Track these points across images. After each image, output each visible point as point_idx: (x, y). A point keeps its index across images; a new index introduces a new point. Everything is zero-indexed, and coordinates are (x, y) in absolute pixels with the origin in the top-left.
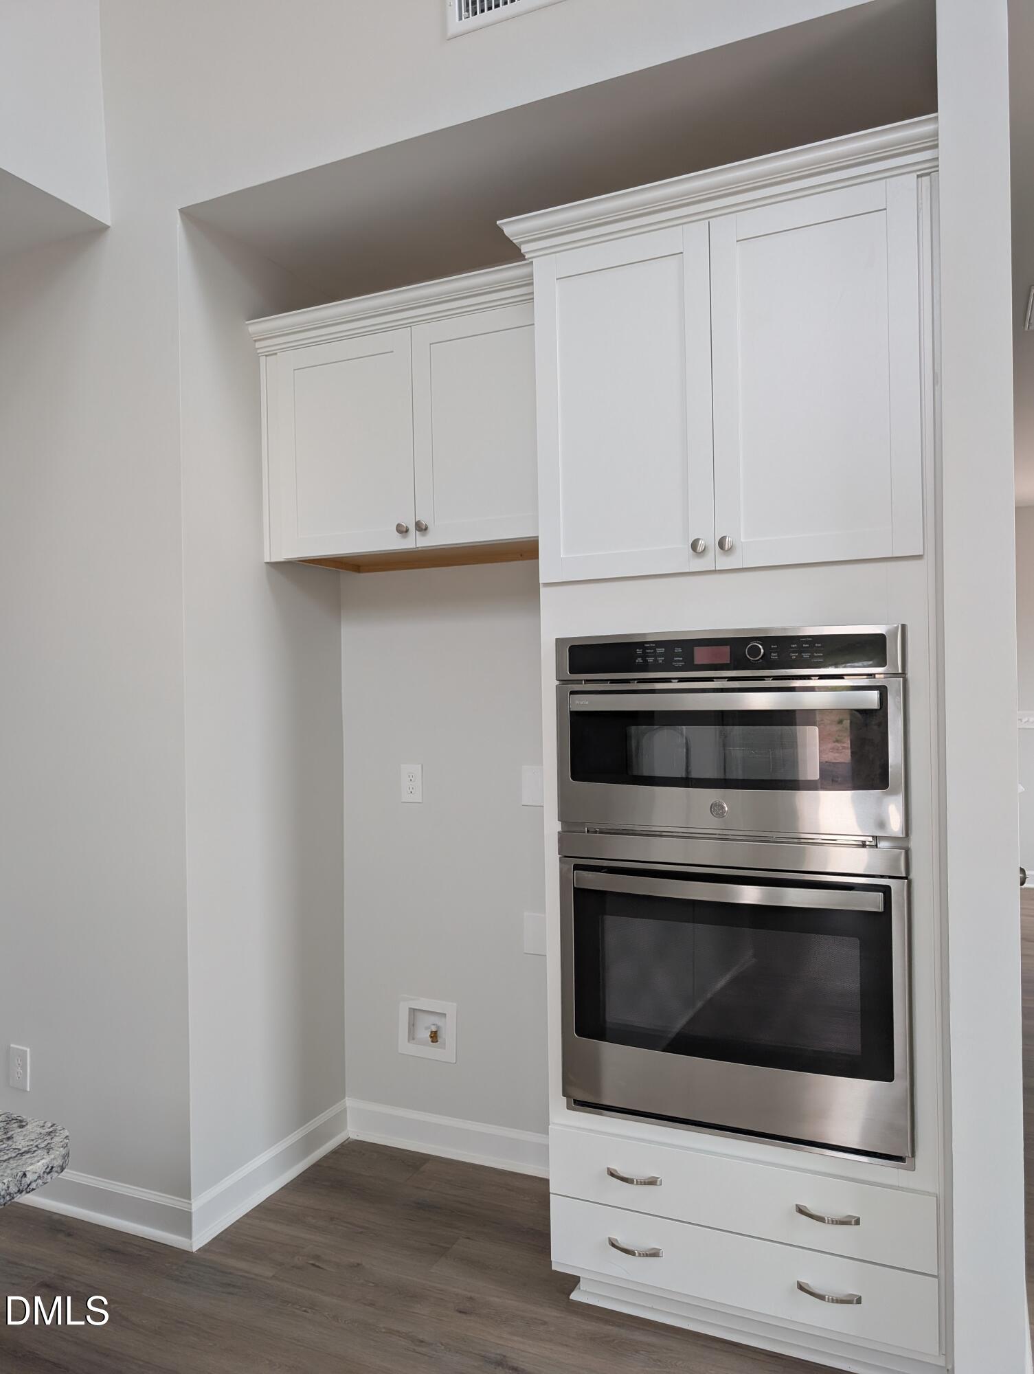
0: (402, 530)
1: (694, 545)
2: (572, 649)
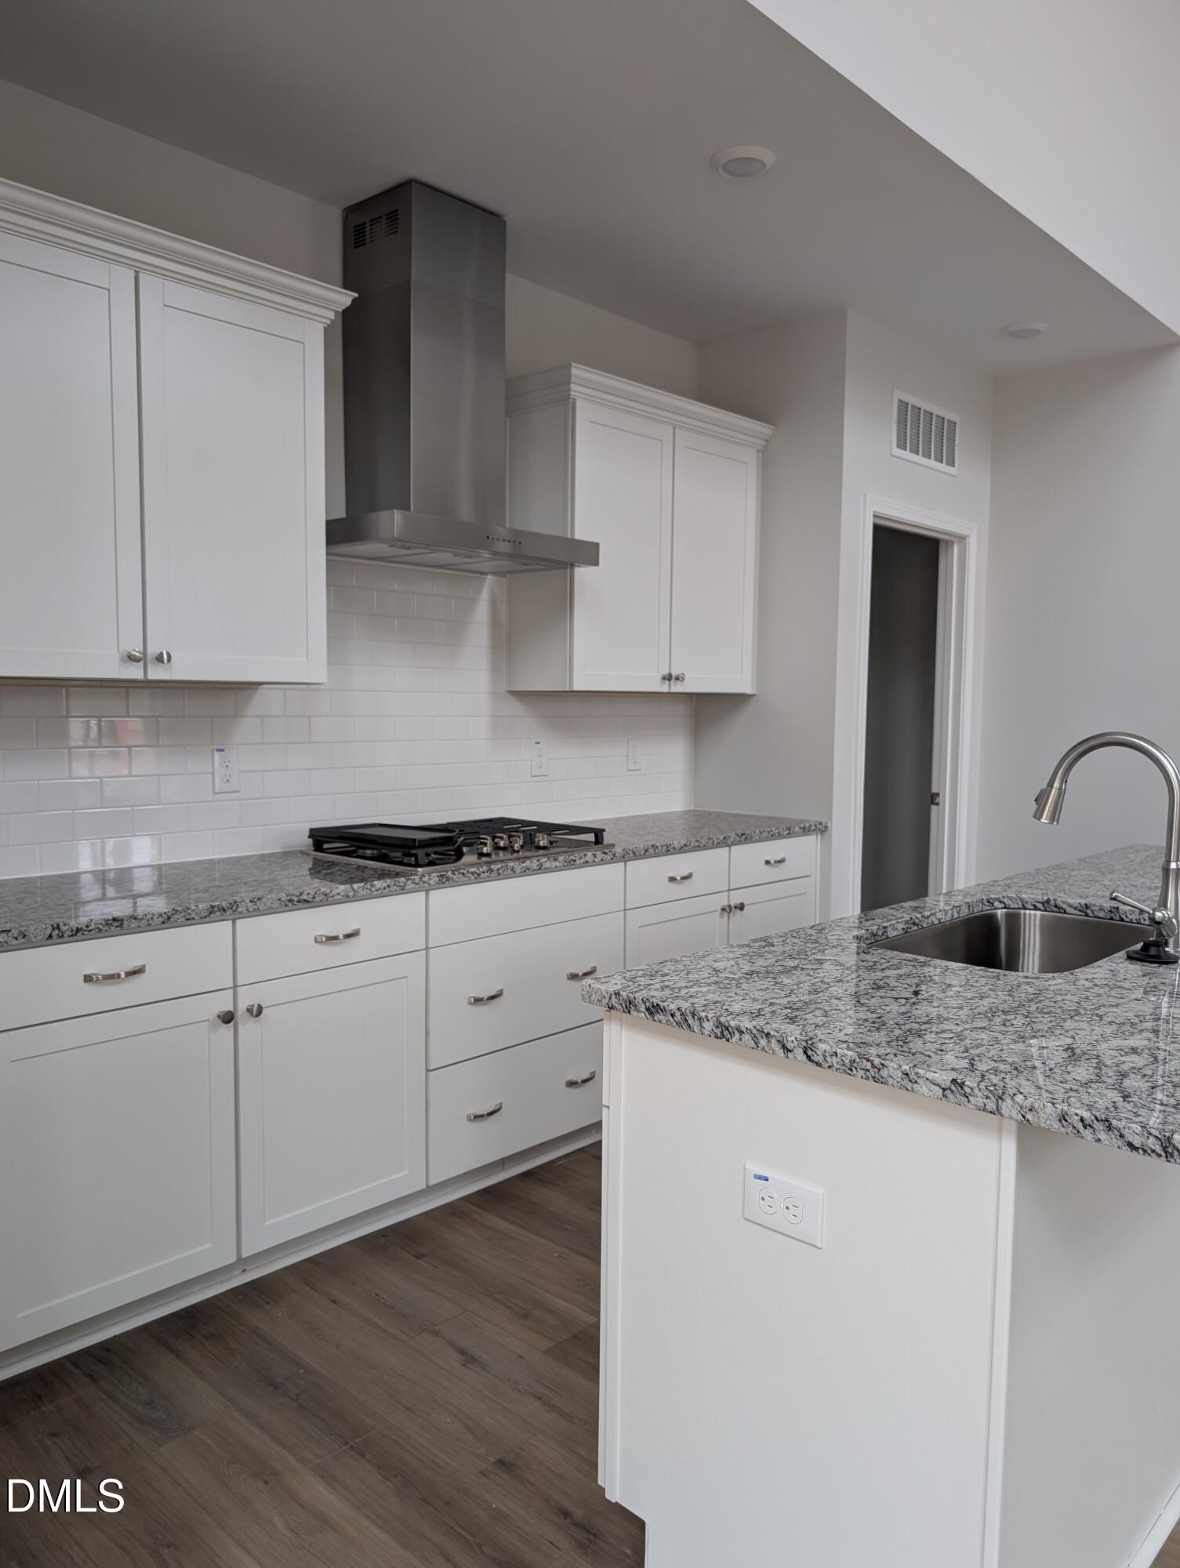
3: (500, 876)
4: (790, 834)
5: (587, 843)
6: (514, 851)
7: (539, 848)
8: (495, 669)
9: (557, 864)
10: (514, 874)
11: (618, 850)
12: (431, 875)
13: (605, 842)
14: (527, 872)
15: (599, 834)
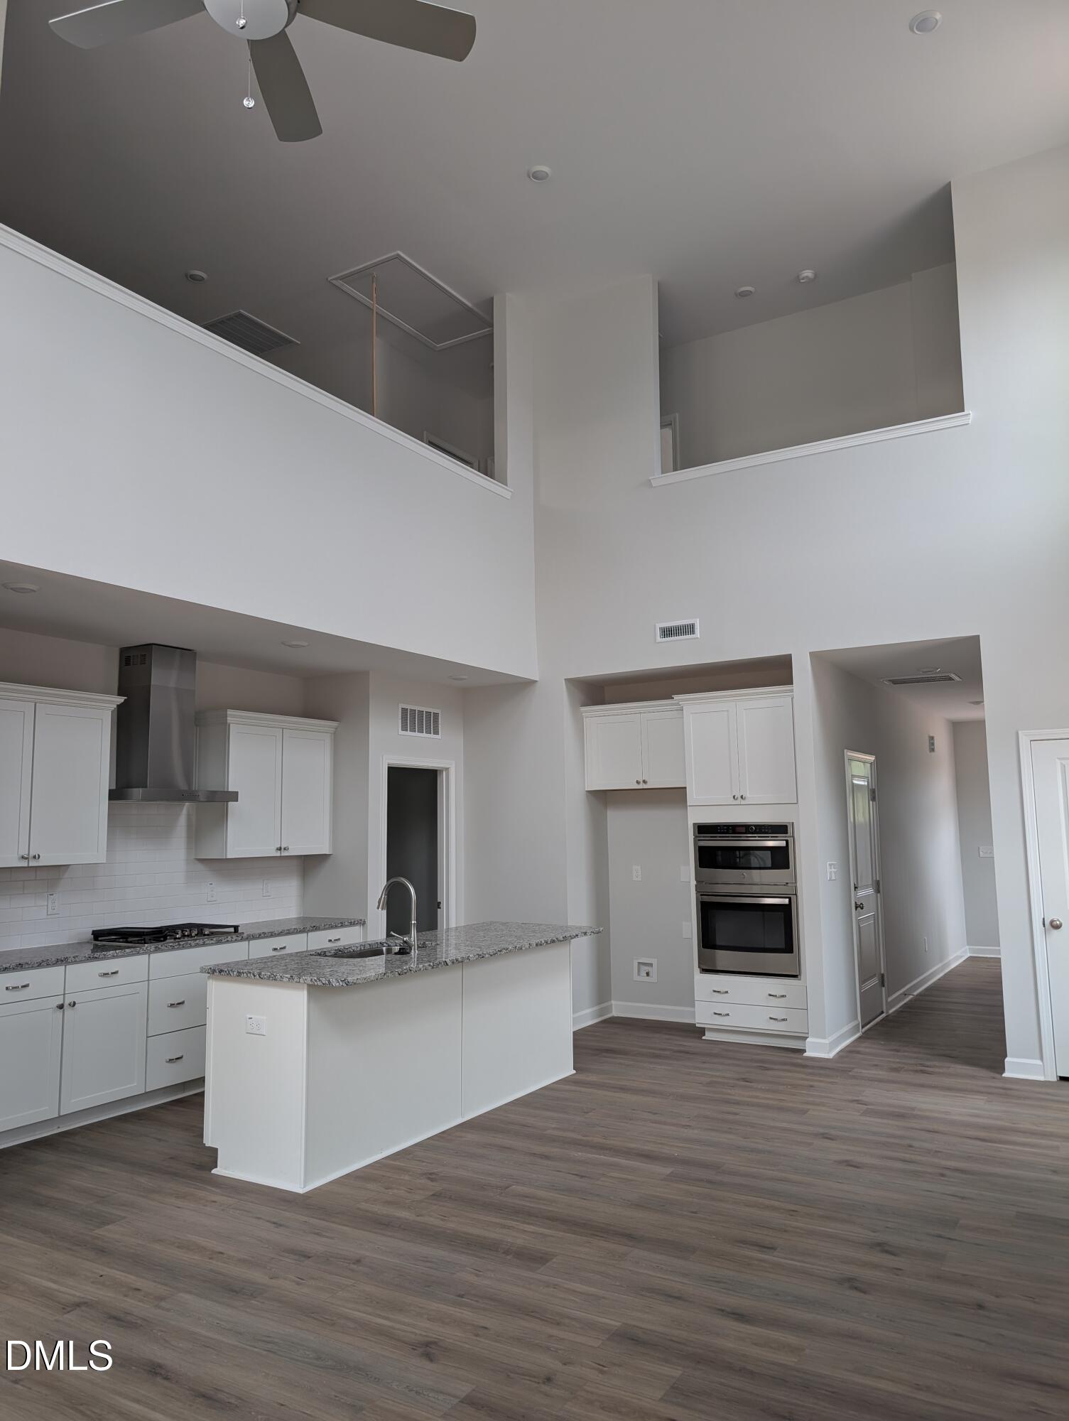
0: (638, 782)
1: (734, 797)
2: (698, 826)
3: (184, 948)
4: (342, 925)
5: (231, 932)
6: (192, 937)
7: (205, 935)
8: (189, 848)
9: (213, 942)
10: (191, 947)
11: (245, 935)
12: (152, 947)
13: (239, 931)
14: (197, 946)
15: (236, 928)
